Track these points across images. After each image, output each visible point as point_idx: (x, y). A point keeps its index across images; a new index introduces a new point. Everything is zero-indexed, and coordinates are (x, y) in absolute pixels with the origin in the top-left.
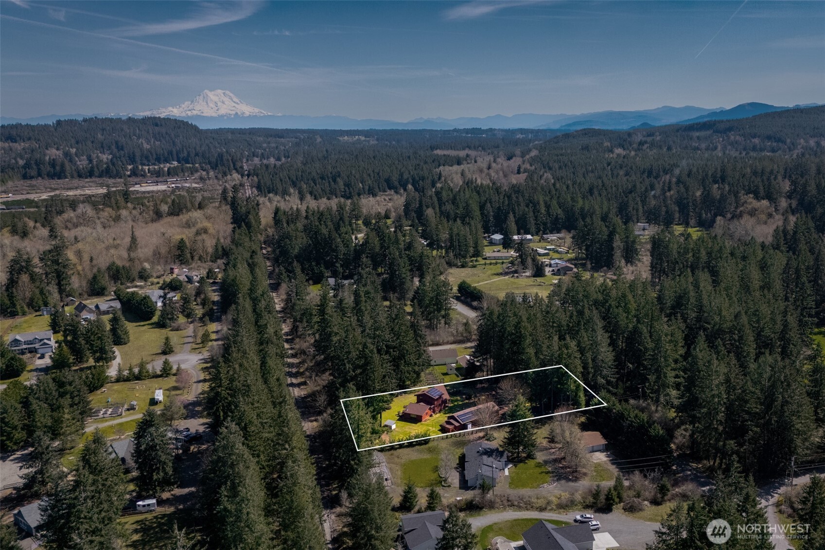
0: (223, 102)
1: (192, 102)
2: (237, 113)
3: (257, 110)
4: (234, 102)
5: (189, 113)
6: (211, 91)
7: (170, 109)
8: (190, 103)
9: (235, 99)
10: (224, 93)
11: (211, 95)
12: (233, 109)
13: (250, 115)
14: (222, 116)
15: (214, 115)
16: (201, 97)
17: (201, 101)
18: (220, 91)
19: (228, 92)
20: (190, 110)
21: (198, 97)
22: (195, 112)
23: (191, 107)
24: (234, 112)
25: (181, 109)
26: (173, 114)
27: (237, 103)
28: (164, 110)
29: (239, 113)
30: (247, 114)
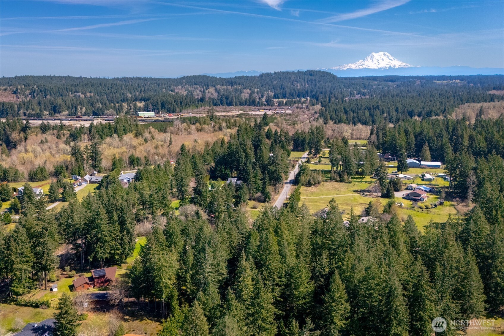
0: (383, 60)
1: (364, 60)
2: (390, 66)
3: (404, 64)
4: (390, 59)
5: (361, 67)
6: (376, 53)
7: (350, 65)
8: (362, 61)
9: (391, 58)
10: (384, 54)
11: (376, 55)
12: (389, 63)
13: (399, 67)
14: (381, 68)
15: (376, 68)
16: (370, 57)
17: (369, 60)
18: (382, 53)
19: (386, 53)
20: (362, 65)
21: (367, 57)
22: (364, 67)
23: (363, 63)
24: (389, 66)
25: (357, 65)
26: (351, 68)
27: (392, 60)
28: (347, 66)
29: (392, 66)
30: (397, 66)
